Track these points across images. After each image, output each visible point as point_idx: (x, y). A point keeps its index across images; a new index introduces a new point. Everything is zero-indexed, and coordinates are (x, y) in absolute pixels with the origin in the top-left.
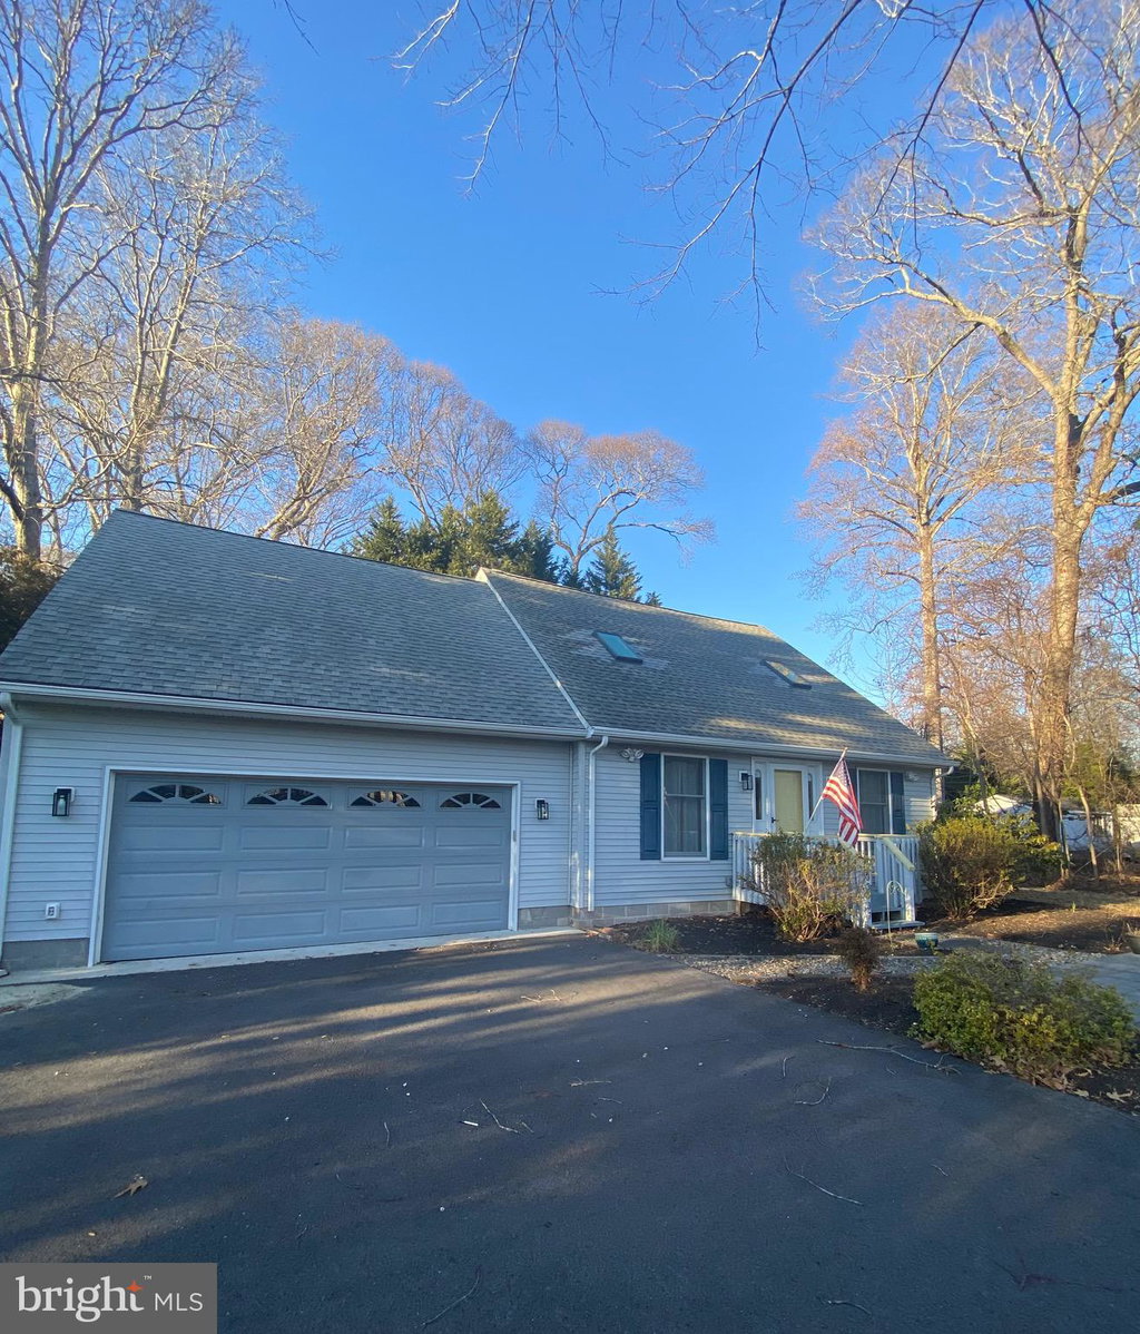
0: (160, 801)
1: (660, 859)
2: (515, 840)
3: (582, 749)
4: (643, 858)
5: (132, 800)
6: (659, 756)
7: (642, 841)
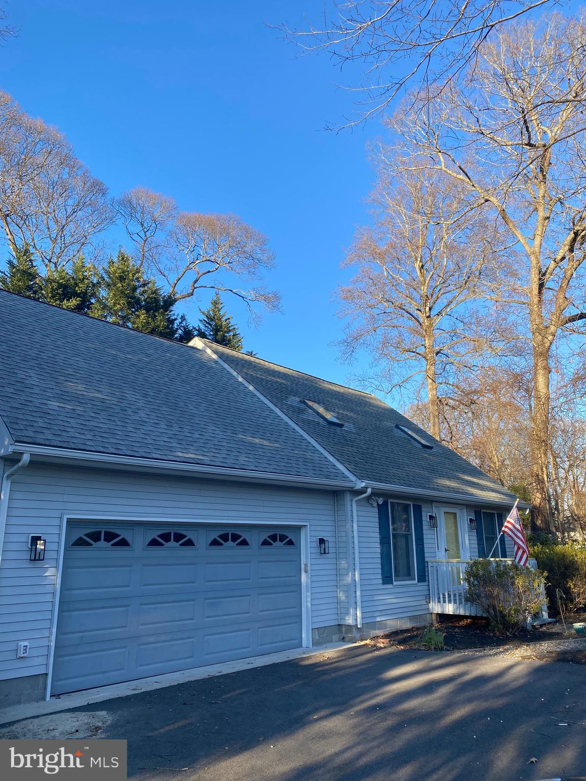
0: (91, 545)
1: (392, 583)
2: (306, 572)
3: (348, 497)
4: (384, 583)
5: (73, 545)
6: (388, 502)
7: (382, 569)
